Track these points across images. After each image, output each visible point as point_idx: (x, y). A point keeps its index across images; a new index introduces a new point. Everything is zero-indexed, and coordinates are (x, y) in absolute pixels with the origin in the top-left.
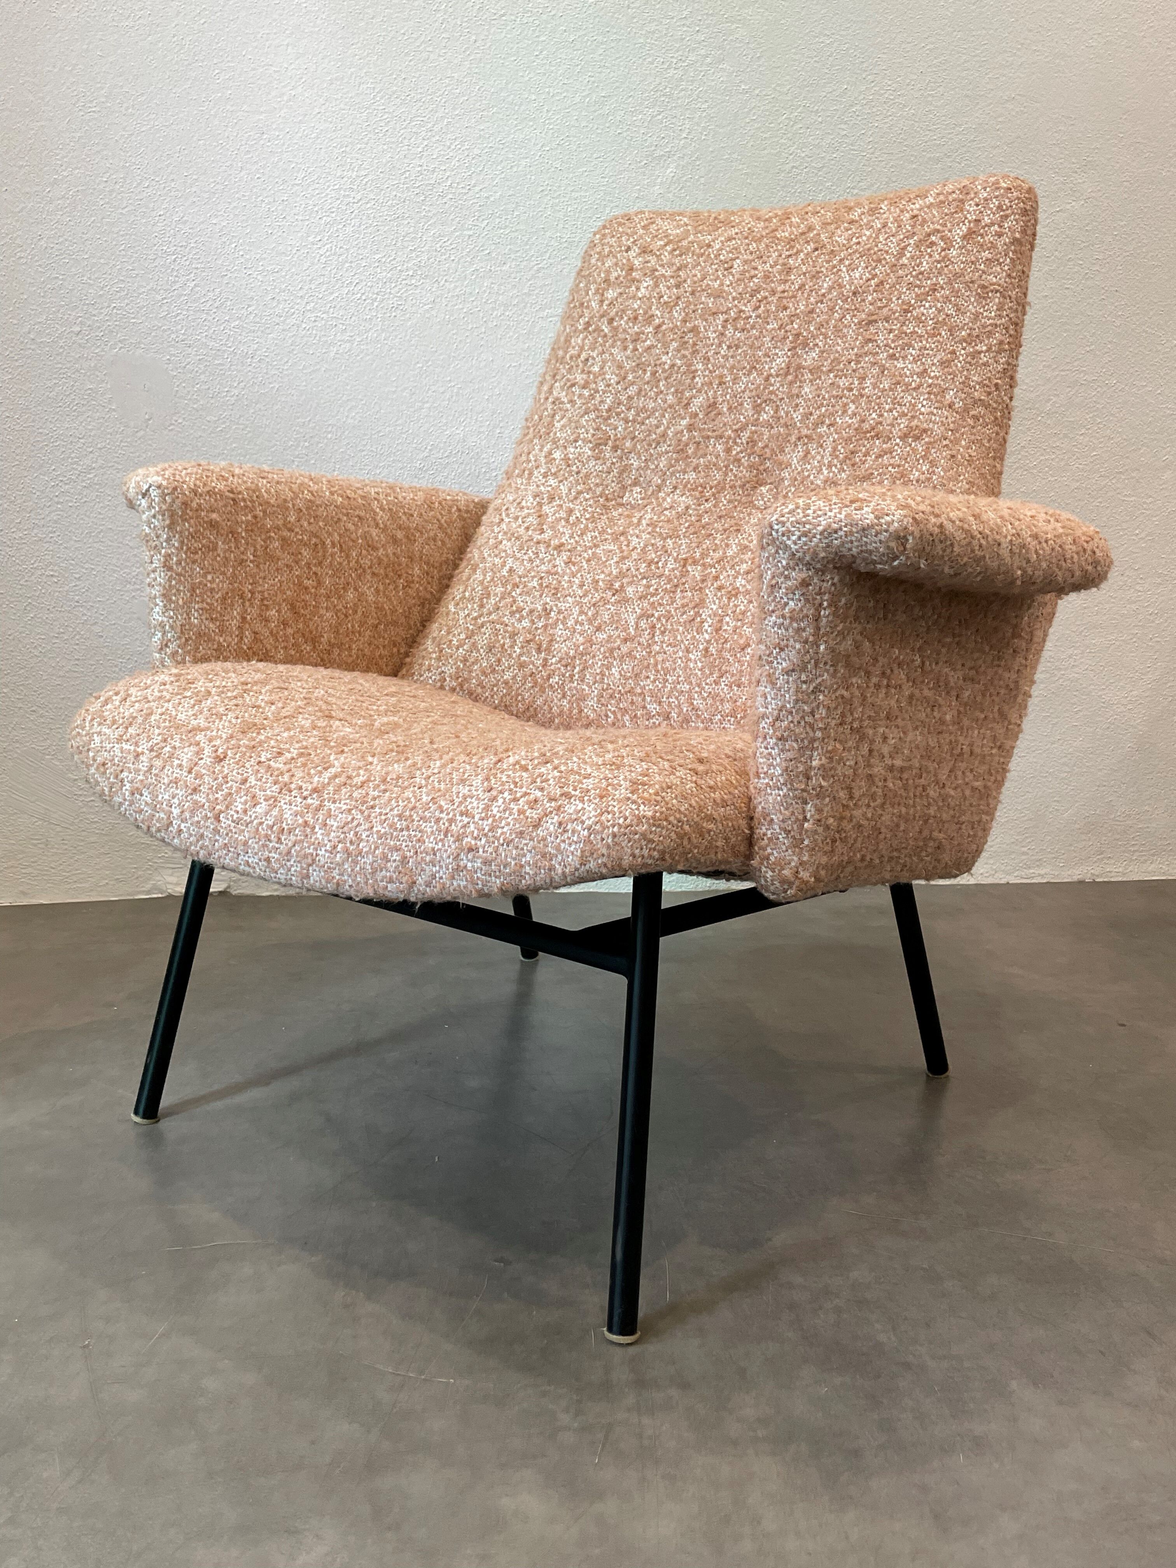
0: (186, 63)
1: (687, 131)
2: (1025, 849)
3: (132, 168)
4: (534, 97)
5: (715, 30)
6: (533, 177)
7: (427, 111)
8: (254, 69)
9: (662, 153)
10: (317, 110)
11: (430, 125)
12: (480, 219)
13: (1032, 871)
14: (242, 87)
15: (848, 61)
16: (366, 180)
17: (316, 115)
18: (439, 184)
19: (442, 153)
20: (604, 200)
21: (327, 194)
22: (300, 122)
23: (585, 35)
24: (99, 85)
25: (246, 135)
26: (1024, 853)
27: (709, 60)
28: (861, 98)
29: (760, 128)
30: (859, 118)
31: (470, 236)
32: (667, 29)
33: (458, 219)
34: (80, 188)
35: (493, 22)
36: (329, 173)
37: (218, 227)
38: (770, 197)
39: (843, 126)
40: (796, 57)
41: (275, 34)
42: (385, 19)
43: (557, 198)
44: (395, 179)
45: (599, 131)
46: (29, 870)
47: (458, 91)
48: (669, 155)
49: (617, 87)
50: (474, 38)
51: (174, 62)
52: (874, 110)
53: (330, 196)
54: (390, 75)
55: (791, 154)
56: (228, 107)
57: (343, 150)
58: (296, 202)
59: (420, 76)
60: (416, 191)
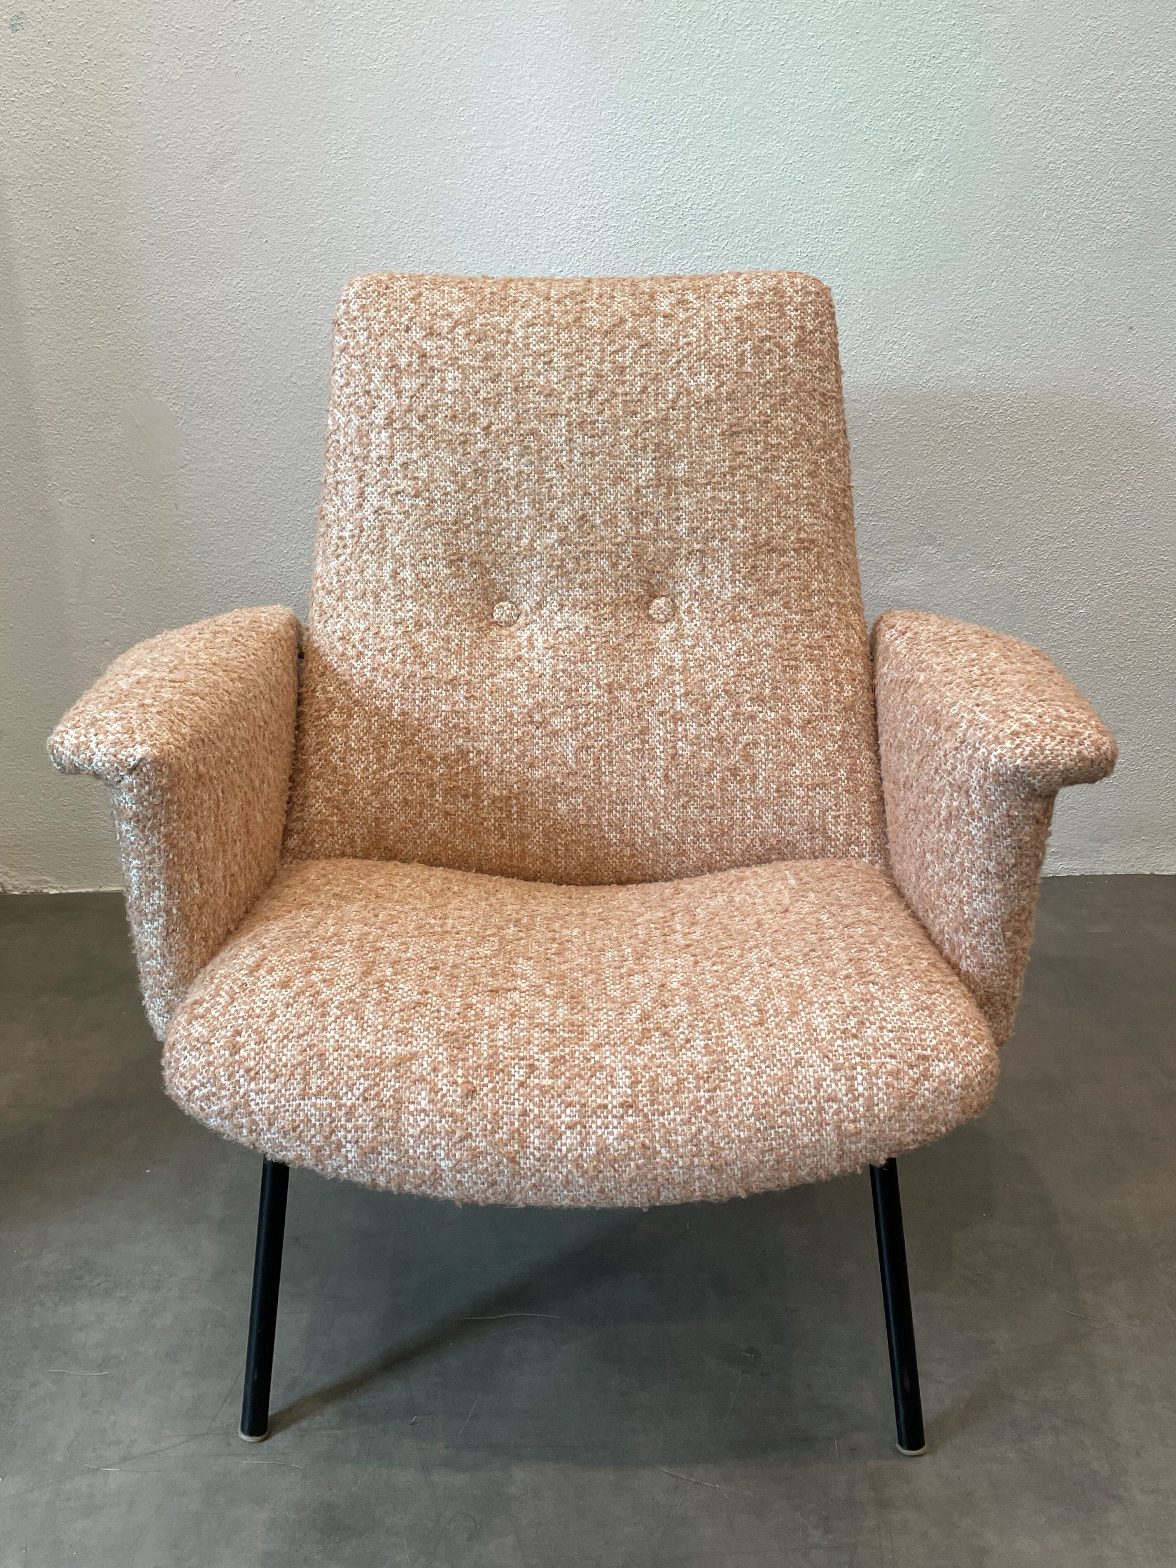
0: (432, 102)
1: (938, 132)
4: (777, 110)
5: (972, 22)
6: (775, 193)
7: (669, 133)
8: (497, 103)
9: (910, 157)
10: (560, 140)
11: (671, 147)
12: (720, 239)
15: (1117, 44)
16: (606, 208)
17: (558, 145)
18: (679, 206)
19: (683, 174)
20: (848, 211)
21: (568, 225)
22: (543, 153)
23: (833, 39)
24: (350, 131)
25: (490, 171)
28: (1129, 83)
29: (1016, 123)
30: (1126, 105)
31: (709, 257)
32: (921, 25)
33: (698, 240)
34: (334, 235)
35: (737, 34)
36: (570, 204)
37: (463, 264)
38: (1024, 196)
39: (1107, 115)
40: (1061, 44)
41: (518, 64)
43: (798, 212)
44: (636, 205)
45: (844, 139)
47: (700, 109)
48: (917, 158)
49: (866, 92)
50: (717, 52)
51: (420, 102)
52: (1143, 95)
53: (571, 226)
54: (632, 98)
55: (1049, 149)
56: (473, 144)
57: (585, 178)
58: (538, 235)
59: (662, 96)
60: (657, 215)
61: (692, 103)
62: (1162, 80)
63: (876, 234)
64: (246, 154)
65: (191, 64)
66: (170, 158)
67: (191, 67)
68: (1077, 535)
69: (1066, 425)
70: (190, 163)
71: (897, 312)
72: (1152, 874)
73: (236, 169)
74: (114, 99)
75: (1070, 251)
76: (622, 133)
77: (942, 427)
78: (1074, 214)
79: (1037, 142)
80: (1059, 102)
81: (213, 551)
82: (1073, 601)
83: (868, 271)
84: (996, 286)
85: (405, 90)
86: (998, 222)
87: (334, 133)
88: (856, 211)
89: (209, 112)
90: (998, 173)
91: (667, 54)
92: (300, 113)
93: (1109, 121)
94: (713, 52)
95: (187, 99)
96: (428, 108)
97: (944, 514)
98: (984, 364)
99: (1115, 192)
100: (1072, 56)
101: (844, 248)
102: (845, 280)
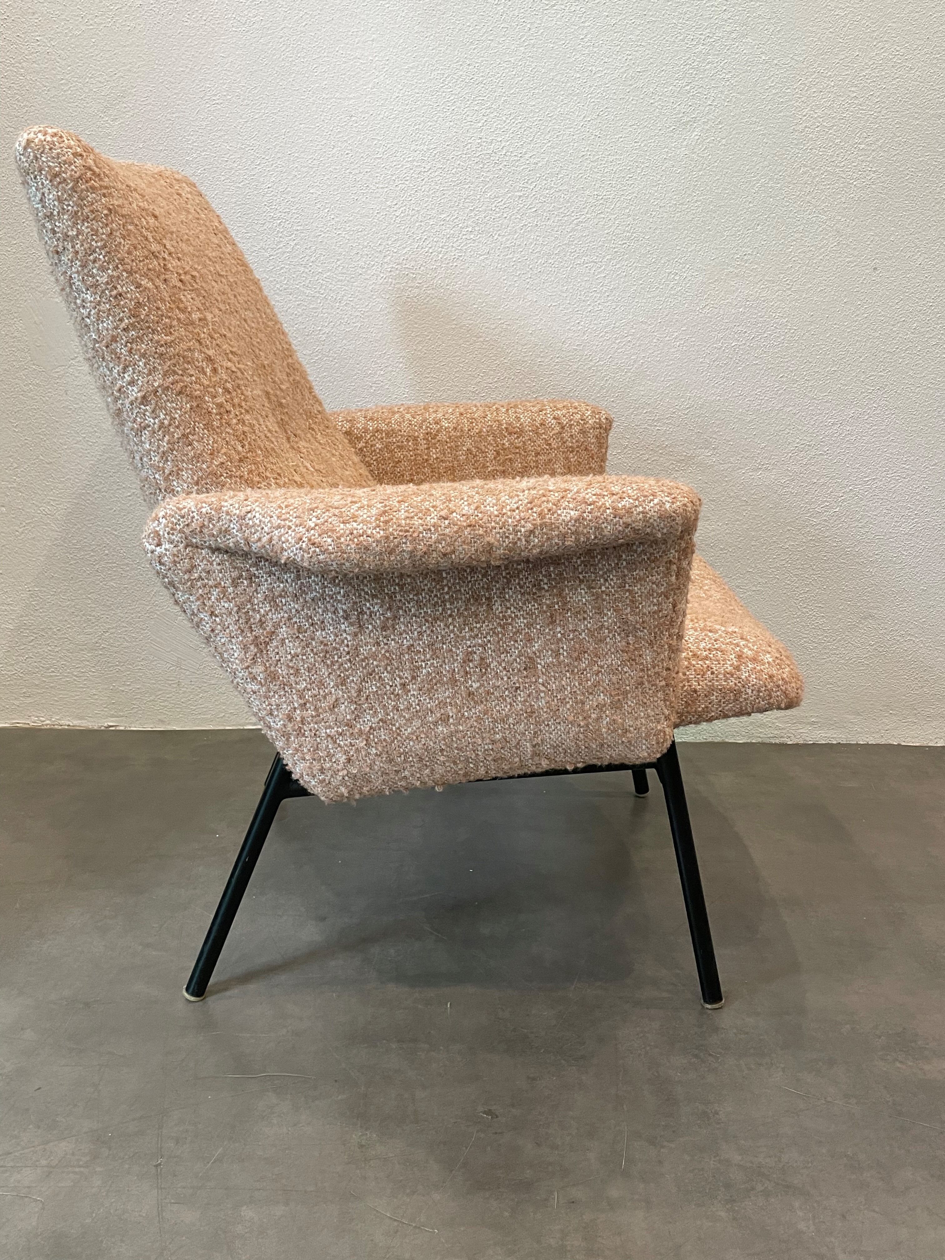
0: (290, 59)
1: (712, 99)
3: (247, 149)
4: (578, 75)
5: (740, 9)
6: (576, 144)
7: (487, 92)
8: (345, 62)
9: (688, 119)
10: (397, 95)
11: (489, 103)
12: (530, 182)
14: (335, 78)
16: (435, 152)
17: (395, 99)
18: (495, 153)
19: (499, 126)
20: (637, 162)
22: (382, 105)
23: (625, 19)
24: (221, 82)
25: (338, 118)
27: (734, 35)
28: (870, 63)
29: (777, 93)
30: (869, 81)
31: (520, 196)
32: (697, 10)
33: (511, 182)
34: (206, 167)
35: (545, 12)
36: (404, 148)
37: (314, 196)
38: (784, 154)
39: (853, 89)
40: (814, 29)
41: (363, 31)
42: (454, 14)
43: (595, 161)
44: (459, 151)
45: (634, 102)
46: (166, 703)
47: (514, 73)
48: (695, 120)
49: (651, 63)
50: (529, 26)
51: (281, 59)
52: (883, 73)
53: (405, 167)
54: (457, 62)
55: (805, 116)
56: (324, 95)
57: (417, 127)
58: (377, 173)
59: (482, 61)
60: (477, 160)
61: (506, 68)
62: (899, 61)
63: (660, 182)
64: (135, 97)
65: (91, 22)
66: (71, 99)
67: (91, 25)
68: (831, 444)
69: (821, 349)
70: (87, 103)
71: (678, 248)
72: (899, 745)
73: (126, 110)
74: (26, 49)
75: (823, 202)
76: (449, 90)
77: (716, 348)
78: (826, 171)
79: (795, 110)
80: (813, 77)
81: (96, 432)
82: (828, 502)
83: (654, 213)
84: (761, 230)
85: (269, 49)
86: (762, 175)
87: (208, 82)
88: (643, 163)
89: (105, 61)
90: (763, 135)
91: (486, 27)
92: (181, 65)
93: (855, 94)
94: (525, 26)
95: (87, 50)
96: (287, 64)
97: (718, 422)
98: (752, 295)
99: (860, 153)
100: (823, 40)
101: (633, 193)
102: (634, 220)
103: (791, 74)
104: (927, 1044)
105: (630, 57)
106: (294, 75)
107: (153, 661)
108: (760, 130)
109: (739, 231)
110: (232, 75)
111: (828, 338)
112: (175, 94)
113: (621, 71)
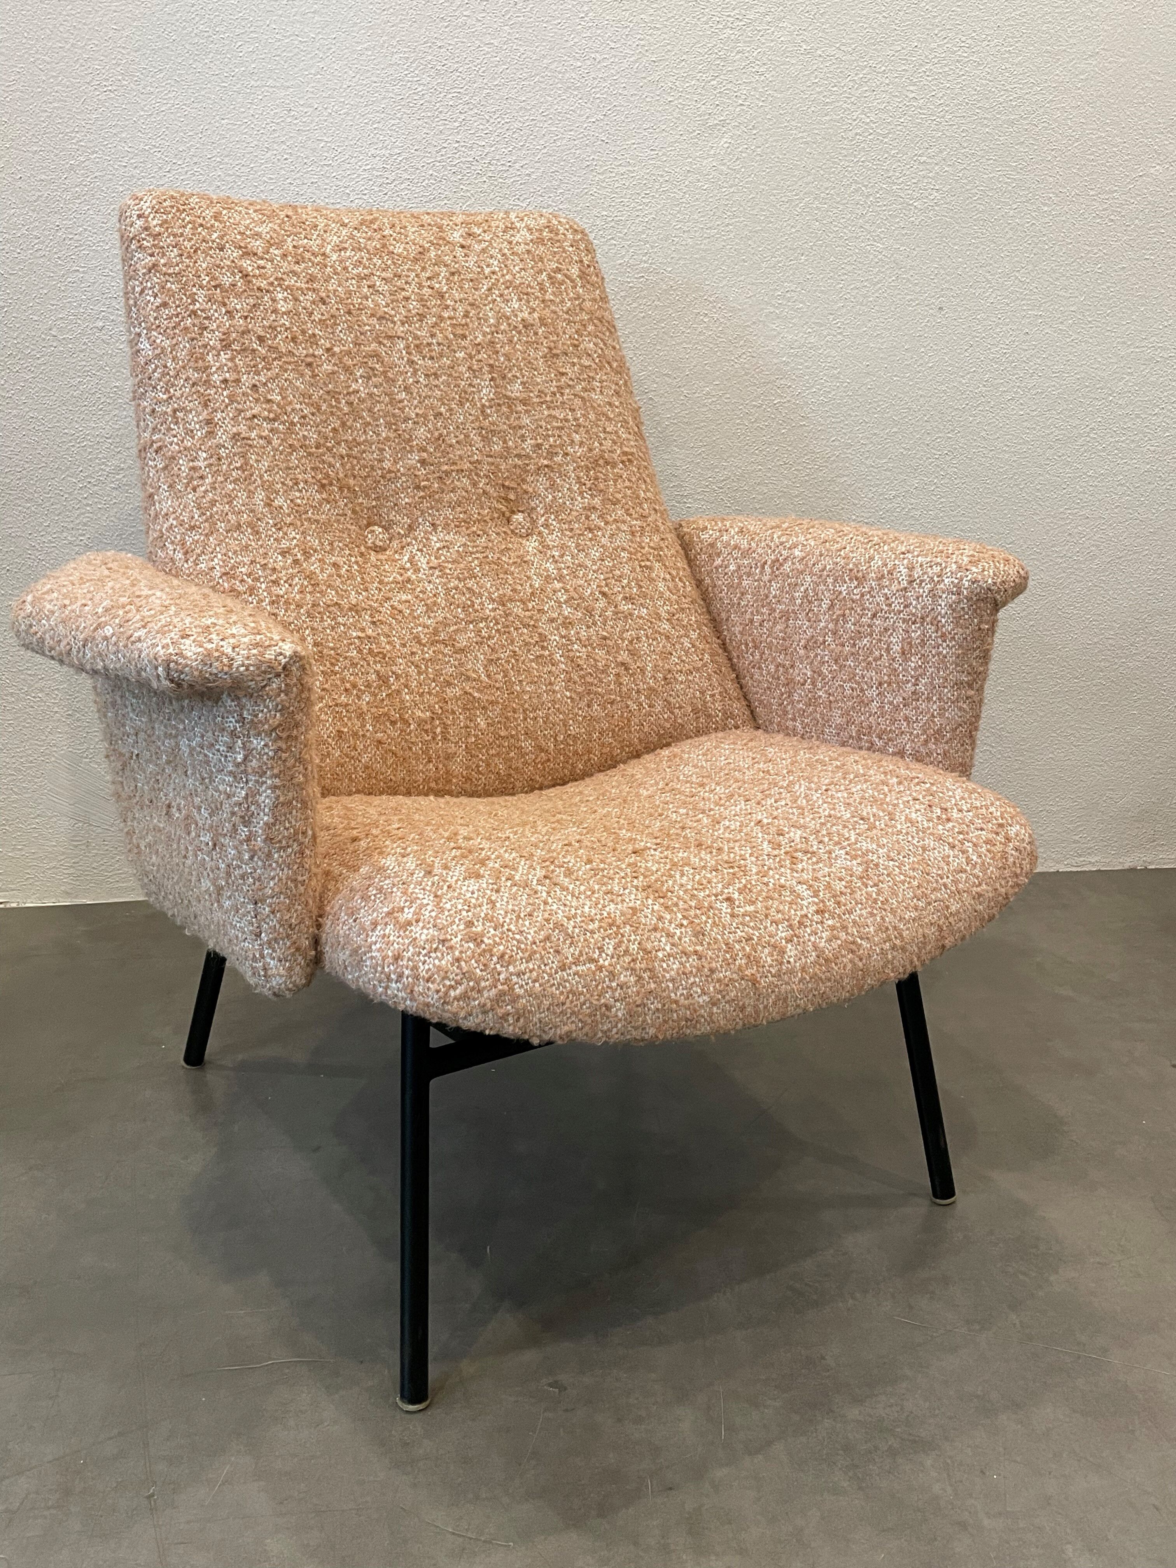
0: (206, 34)
1: (744, 97)
2: (1077, 838)
3: (152, 151)
4: (579, 64)
6: (578, 152)
7: (464, 82)
8: (279, 40)
9: (716, 122)
10: (348, 84)
11: (467, 98)
12: (522, 198)
13: (1082, 859)
14: (267, 61)
15: (920, 15)
16: (400, 159)
17: (346, 89)
18: (477, 161)
19: (481, 127)
20: (654, 175)
21: (359, 175)
22: (330, 97)
24: (114, 62)
25: (272, 113)
26: (1075, 842)
27: (768, 18)
28: (932, 56)
29: (821, 92)
30: (930, 79)
33: (498, 198)
34: (98, 174)
36: (360, 152)
38: (831, 167)
39: (912, 88)
43: (602, 174)
44: (431, 158)
45: (648, 100)
46: (71, 870)
47: (498, 59)
48: (723, 124)
49: (669, 50)
52: (947, 69)
53: (362, 177)
54: (425, 43)
55: (855, 120)
56: (253, 83)
57: (375, 126)
58: (327, 184)
59: (457, 43)
60: (454, 169)
61: (488, 52)
62: (966, 55)
63: (684, 200)
69: (879, 406)
71: (707, 283)
75: (879, 227)
76: (415, 79)
77: (755, 406)
78: (882, 188)
79: (843, 113)
80: (865, 72)
83: (676, 239)
84: (806, 260)
85: (177, 20)
86: (805, 193)
87: (97, 62)
88: (662, 176)
90: (805, 143)
92: (59, 38)
93: (913, 95)
96: (201, 41)
98: (796, 341)
99: (921, 167)
100: (876, 26)
101: (651, 214)
102: (652, 247)
103: (838, 68)
104: (1051, 1249)
105: (642, 43)
106: (212, 54)
107: (51, 818)
108: (802, 137)
109: (779, 262)
110: (128, 54)
111: (887, 392)
112: (53, 77)
113: (631, 59)
